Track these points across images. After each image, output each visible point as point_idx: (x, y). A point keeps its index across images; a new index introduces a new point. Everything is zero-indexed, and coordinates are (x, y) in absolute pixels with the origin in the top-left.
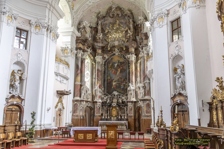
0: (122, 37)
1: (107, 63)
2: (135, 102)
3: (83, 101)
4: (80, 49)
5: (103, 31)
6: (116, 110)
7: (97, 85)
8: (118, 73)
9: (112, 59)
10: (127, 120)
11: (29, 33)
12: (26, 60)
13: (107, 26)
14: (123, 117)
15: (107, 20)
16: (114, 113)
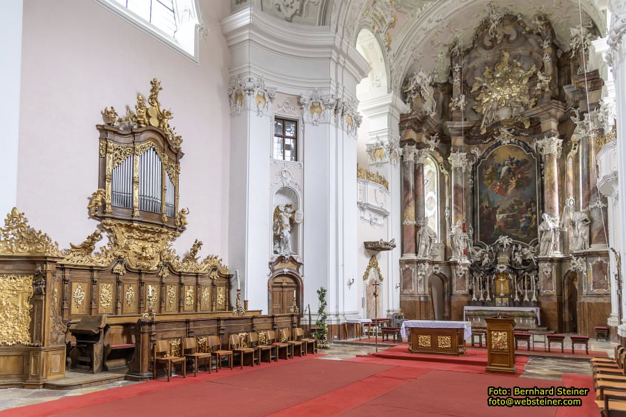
0: (521, 94)
1: (478, 169)
2: (560, 261)
3: (423, 262)
4: (411, 142)
5: (466, 87)
6: (507, 282)
7: (455, 223)
8: (510, 189)
9: (492, 156)
10: (538, 304)
11: (300, 123)
12: (299, 183)
13: (478, 72)
14: (526, 299)
15: (476, 57)
16: (502, 287)
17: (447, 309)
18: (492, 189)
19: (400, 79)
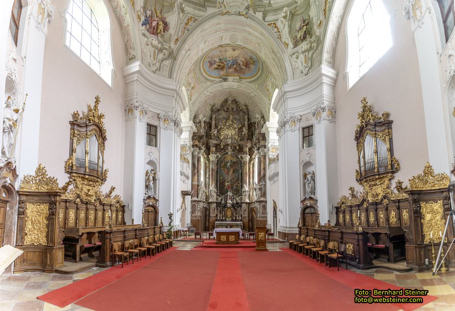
0: (235, 134)
1: (219, 162)
2: (249, 203)
3: (201, 201)
4: (197, 146)
5: (216, 127)
6: (231, 211)
8: (231, 173)
9: (224, 158)
10: (241, 220)
11: (158, 128)
12: (158, 159)
13: (220, 121)
14: (237, 218)
15: (221, 114)
16: (229, 214)
17: (207, 223)
18: (224, 171)
19: (193, 115)
